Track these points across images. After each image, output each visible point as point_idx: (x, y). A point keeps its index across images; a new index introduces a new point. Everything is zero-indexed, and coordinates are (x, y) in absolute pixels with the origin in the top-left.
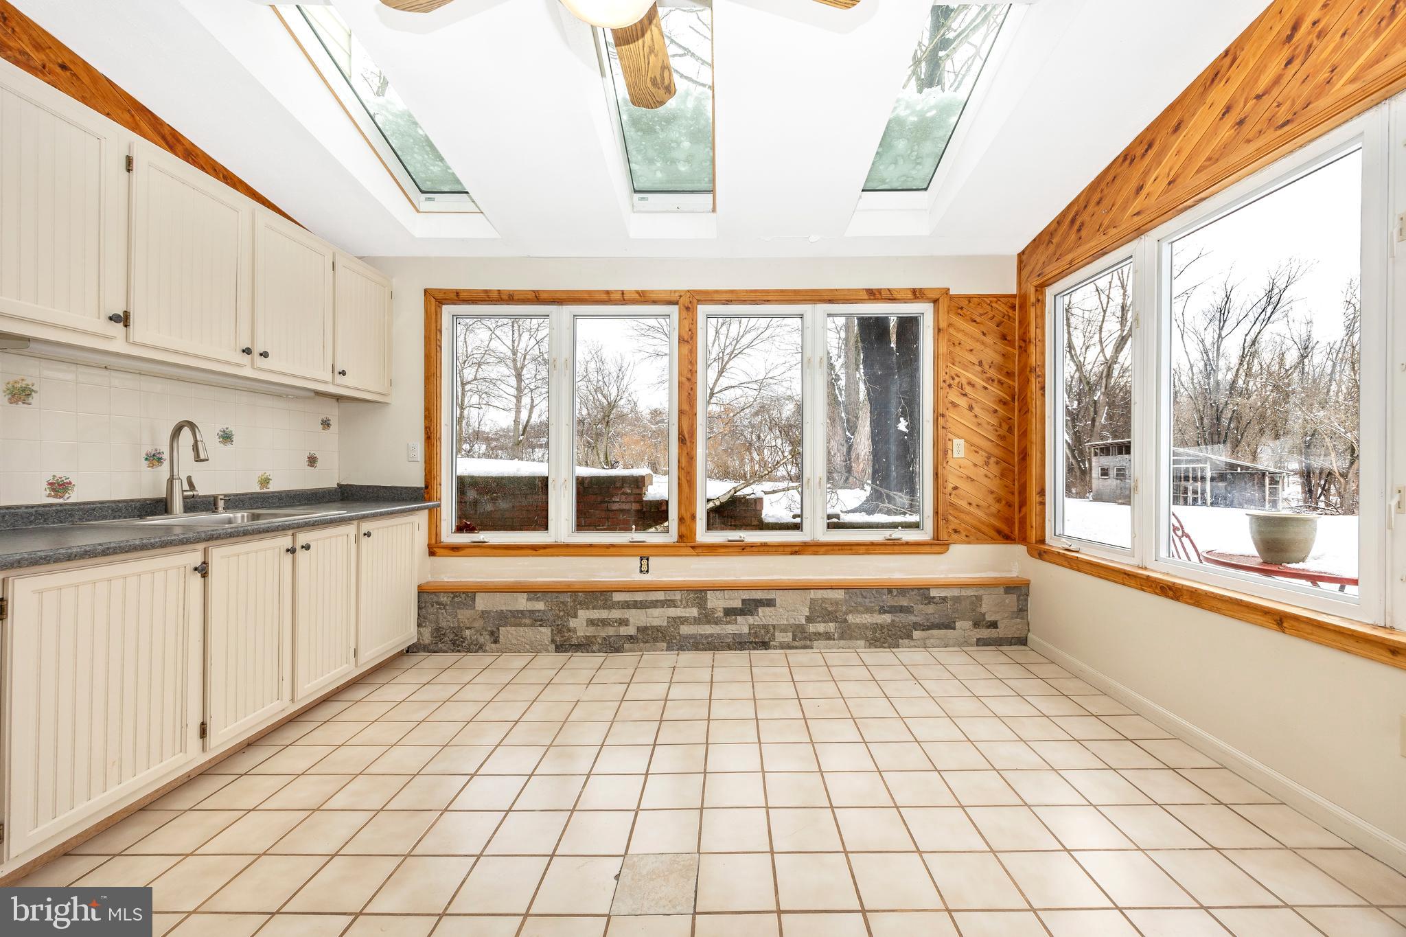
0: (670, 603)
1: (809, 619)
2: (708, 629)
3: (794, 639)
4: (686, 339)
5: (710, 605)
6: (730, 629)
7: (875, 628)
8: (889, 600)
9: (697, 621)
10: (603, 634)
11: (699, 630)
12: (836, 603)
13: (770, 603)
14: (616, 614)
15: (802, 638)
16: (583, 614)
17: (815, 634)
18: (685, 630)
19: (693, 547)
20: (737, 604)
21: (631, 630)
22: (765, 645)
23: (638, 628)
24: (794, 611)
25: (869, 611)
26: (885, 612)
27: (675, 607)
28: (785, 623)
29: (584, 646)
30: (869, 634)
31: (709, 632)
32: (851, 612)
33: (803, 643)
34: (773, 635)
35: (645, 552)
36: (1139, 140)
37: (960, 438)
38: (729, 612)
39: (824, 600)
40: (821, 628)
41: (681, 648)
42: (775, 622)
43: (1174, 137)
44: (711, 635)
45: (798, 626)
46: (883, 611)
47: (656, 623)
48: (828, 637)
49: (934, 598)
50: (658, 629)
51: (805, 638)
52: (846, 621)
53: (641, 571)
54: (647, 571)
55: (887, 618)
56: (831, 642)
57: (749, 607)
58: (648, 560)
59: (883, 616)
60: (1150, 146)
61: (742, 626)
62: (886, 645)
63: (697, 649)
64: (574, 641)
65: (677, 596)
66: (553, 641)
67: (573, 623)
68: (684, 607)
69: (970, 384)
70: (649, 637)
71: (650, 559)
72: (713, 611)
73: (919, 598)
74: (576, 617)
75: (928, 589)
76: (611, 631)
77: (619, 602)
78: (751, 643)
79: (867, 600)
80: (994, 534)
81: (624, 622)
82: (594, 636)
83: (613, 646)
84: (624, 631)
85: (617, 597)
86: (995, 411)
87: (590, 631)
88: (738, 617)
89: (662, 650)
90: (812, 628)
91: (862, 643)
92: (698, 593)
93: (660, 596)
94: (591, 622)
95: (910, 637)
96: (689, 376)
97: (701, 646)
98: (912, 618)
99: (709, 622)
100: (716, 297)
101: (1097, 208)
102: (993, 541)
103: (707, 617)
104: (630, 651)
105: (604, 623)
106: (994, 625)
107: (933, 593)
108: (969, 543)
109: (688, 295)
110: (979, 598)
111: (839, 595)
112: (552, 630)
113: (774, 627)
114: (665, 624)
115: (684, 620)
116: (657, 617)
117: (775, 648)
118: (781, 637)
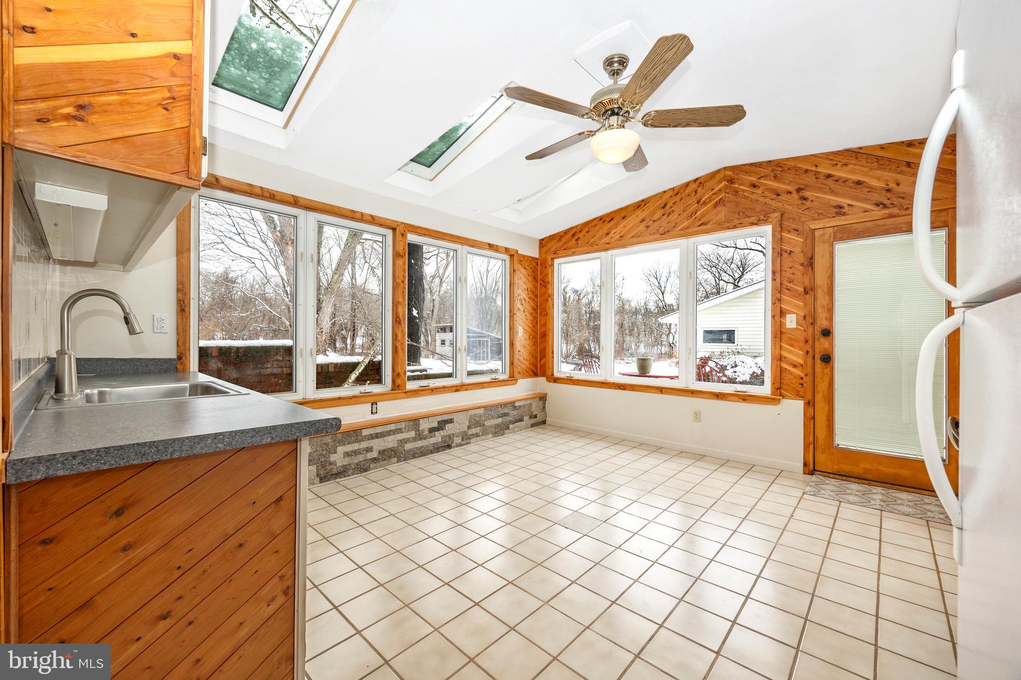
0: (399, 431)
1: (469, 427)
2: (420, 444)
3: (463, 440)
4: (401, 254)
5: (421, 428)
6: (433, 440)
7: (497, 426)
8: (501, 411)
9: (414, 440)
10: (356, 461)
11: (416, 445)
12: (480, 416)
13: (451, 421)
14: (364, 445)
15: (466, 438)
16: (341, 450)
17: (471, 435)
18: (408, 446)
19: (405, 393)
20: (435, 425)
21: (375, 454)
22: (449, 447)
23: (379, 452)
24: (462, 424)
25: (493, 418)
26: (500, 417)
27: (402, 432)
28: (459, 431)
29: (342, 473)
30: (493, 430)
31: (420, 445)
32: (486, 420)
33: (466, 441)
34: (453, 440)
35: (373, 399)
36: (607, 215)
37: (521, 326)
38: (432, 430)
39: (475, 415)
40: (473, 431)
41: (406, 459)
42: (454, 432)
43: (622, 220)
44: (422, 447)
45: (464, 432)
46: (499, 417)
47: (390, 445)
48: (477, 435)
49: (517, 406)
50: (392, 450)
51: (467, 439)
52: (484, 425)
53: (372, 413)
54: (376, 412)
55: (500, 420)
56: (479, 438)
57: (442, 425)
58: (376, 404)
59: (499, 419)
60: (612, 219)
61: (438, 438)
62: (500, 435)
63: (415, 457)
64: (335, 471)
65: (403, 425)
66: (318, 475)
67: (333, 458)
68: (407, 432)
69: (524, 299)
70: (387, 455)
71: (378, 403)
72: (423, 431)
73: (511, 408)
74: (336, 453)
75: (514, 402)
76: (361, 458)
77: (366, 436)
78: (442, 447)
79: (492, 412)
80: (531, 373)
81: (369, 450)
82: (349, 464)
83: (362, 468)
84: (370, 456)
85: (365, 432)
86: (532, 314)
87: (347, 461)
88: (436, 433)
89: (394, 463)
90: (470, 432)
91: (491, 435)
92: (414, 421)
93: (393, 427)
94: (347, 454)
95: (508, 428)
96: (403, 279)
97: (417, 455)
98: (509, 419)
99: (421, 439)
100: (419, 231)
101: (586, 234)
102: (531, 376)
103: (420, 437)
104: (374, 469)
105: (356, 453)
106: (536, 416)
107: (517, 404)
108: (524, 378)
109: (403, 225)
110: (531, 404)
111: (481, 411)
112: (318, 466)
113: (453, 434)
114: (396, 445)
115: (406, 441)
116: (390, 442)
117: (454, 447)
118: (458, 440)
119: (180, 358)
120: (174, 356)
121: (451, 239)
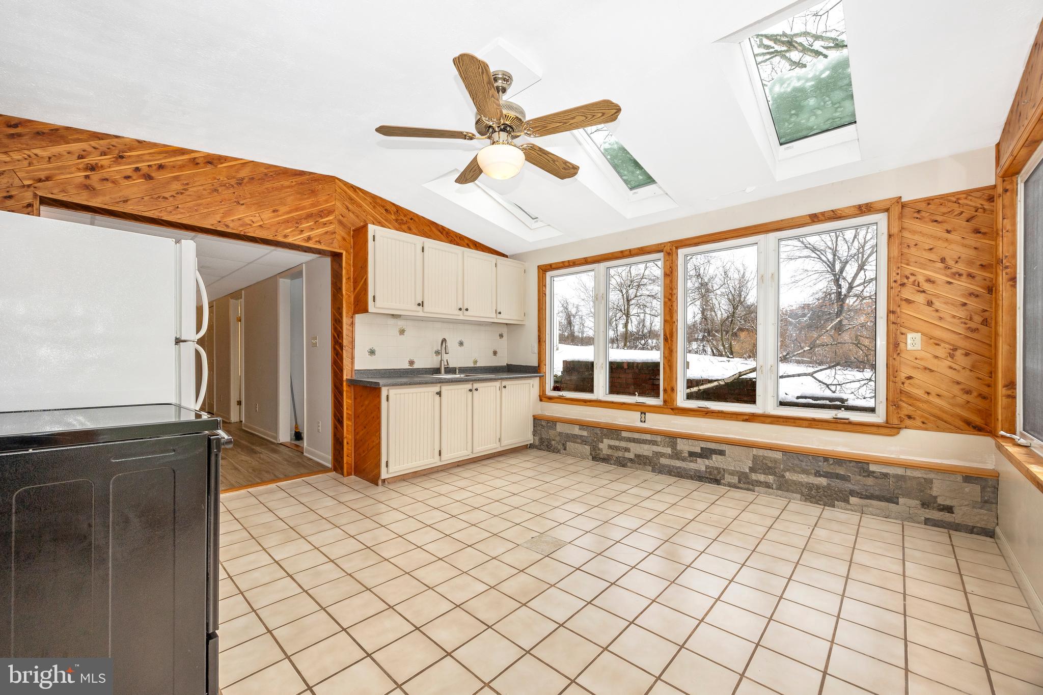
0: (654, 443)
1: (752, 470)
2: (678, 463)
3: (739, 482)
4: (668, 274)
5: (679, 448)
6: (692, 466)
7: (810, 487)
8: (825, 467)
9: (671, 457)
10: (616, 455)
11: (672, 463)
12: (775, 461)
13: (721, 453)
14: (623, 444)
15: (745, 482)
16: (606, 442)
17: (757, 481)
18: (663, 461)
19: (672, 409)
20: (698, 450)
21: (631, 455)
22: (717, 482)
23: (635, 454)
24: (739, 461)
25: (805, 472)
26: (820, 476)
27: (657, 445)
28: (733, 469)
29: (606, 460)
30: (805, 491)
31: (678, 465)
32: (788, 470)
33: (746, 486)
34: (723, 476)
35: (644, 409)
37: (917, 332)
38: (692, 454)
39: (764, 457)
40: (762, 478)
41: (660, 472)
42: (725, 467)
44: (680, 468)
45: (743, 473)
46: (818, 474)
47: (646, 453)
48: (767, 485)
49: (874, 472)
50: (646, 457)
51: (748, 483)
52: (783, 476)
53: (641, 421)
54: (645, 421)
55: (823, 481)
56: (770, 490)
57: (706, 454)
58: (645, 414)
59: (819, 479)
61: (701, 465)
62: (821, 503)
63: (670, 475)
64: (601, 456)
65: (659, 439)
66: (591, 454)
67: (601, 446)
68: (663, 447)
69: (929, 280)
70: (641, 461)
71: (647, 414)
72: (681, 452)
73: (857, 470)
74: (602, 442)
75: (868, 464)
76: (620, 454)
77: (625, 437)
78: (707, 478)
79: (804, 464)
80: (961, 424)
81: (627, 450)
82: (611, 455)
83: (622, 463)
84: (627, 455)
85: (624, 434)
86: (965, 304)
87: (610, 452)
88: (698, 459)
89: (649, 471)
90: (754, 476)
91: (799, 496)
92: (672, 438)
93: (648, 437)
94: (610, 447)
95: (847, 501)
96: (670, 297)
97: (673, 474)
98: (848, 486)
99: (678, 459)
100: (688, 242)
102: (958, 430)
103: (677, 455)
104: (631, 468)
105: (617, 448)
106: (949, 509)
107: (872, 468)
108: (926, 429)
109: (669, 244)
110: (930, 481)
111: (778, 455)
112: (591, 448)
113: (724, 470)
114: (651, 455)
115: (663, 455)
116: (646, 450)
117: (725, 485)
118: (728, 478)
119: (539, 366)
120: (536, 365)
121: (737, 234)
